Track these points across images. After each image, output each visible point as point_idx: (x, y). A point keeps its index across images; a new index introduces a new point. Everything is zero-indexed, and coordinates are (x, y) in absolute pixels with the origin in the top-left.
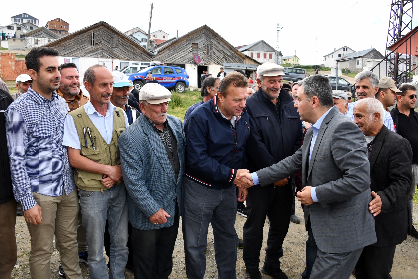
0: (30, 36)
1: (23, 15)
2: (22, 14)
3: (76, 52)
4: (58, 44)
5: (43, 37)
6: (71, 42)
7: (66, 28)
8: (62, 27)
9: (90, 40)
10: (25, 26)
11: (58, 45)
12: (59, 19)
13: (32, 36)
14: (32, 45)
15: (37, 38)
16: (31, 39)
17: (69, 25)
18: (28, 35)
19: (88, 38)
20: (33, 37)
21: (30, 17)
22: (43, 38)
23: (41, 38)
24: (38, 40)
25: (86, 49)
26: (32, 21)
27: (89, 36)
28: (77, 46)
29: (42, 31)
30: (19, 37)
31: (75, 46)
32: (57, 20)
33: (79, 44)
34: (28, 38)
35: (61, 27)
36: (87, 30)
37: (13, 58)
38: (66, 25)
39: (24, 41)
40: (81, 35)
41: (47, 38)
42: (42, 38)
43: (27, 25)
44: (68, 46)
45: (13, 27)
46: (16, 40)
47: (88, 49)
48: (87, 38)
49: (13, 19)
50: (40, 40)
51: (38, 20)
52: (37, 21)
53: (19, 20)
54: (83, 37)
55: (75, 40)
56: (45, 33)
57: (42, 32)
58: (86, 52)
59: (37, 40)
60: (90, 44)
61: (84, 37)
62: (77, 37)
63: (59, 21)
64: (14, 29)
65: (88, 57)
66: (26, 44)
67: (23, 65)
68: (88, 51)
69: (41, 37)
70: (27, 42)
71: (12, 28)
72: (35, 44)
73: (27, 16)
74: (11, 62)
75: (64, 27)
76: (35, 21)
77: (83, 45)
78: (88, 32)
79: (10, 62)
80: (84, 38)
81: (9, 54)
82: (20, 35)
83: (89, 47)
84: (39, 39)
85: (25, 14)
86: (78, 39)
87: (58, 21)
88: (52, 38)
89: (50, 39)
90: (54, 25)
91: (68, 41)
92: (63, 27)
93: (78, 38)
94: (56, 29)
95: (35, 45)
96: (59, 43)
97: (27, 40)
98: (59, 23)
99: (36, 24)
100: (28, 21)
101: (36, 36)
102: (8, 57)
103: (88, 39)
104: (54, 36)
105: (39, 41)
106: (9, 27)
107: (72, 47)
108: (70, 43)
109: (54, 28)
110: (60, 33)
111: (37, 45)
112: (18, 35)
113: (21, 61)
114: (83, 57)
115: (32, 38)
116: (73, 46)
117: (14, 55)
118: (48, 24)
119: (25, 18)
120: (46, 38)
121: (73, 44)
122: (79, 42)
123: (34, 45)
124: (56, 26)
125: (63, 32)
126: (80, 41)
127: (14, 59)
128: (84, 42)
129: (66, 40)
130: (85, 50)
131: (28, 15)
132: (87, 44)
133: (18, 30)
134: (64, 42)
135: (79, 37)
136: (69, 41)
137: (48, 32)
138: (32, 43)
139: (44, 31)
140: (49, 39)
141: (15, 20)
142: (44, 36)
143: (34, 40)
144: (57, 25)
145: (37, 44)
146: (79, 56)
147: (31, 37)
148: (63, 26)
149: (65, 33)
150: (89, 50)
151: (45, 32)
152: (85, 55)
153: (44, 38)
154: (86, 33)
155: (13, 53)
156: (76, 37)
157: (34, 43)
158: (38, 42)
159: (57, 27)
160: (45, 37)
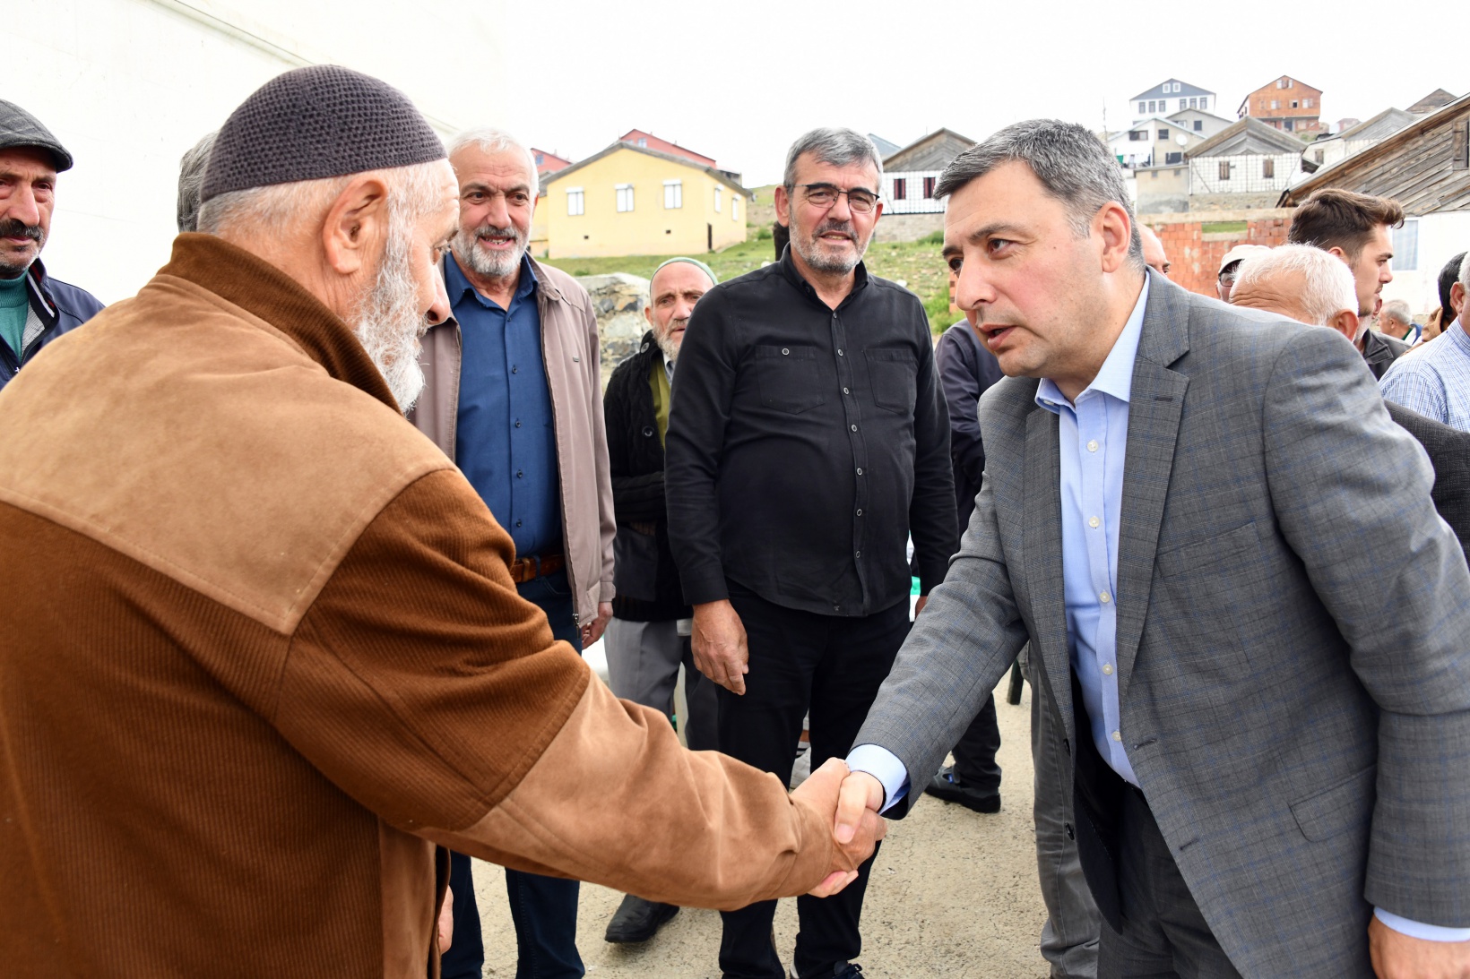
0: (1205, 154)
1: (1166, 87)
2: (1161, 85)
3: (1408, 197)
4: (1343, 176)
5: (1248, 152)
6: (1391, 165)
7: (1310, 107)
8: (1295, 105)
9: (1465, 148)
10: (1177, 122)
11: (1344, 178)
12: (1285, 79)
13: (1212, 152)
14: (1212, 184)
15: (1226, 159)
16: (1206, 164)
17: (1322, 96)
18: (1198, 153)
19: (1455, 140)
20: (1214, 156)
21: (1188, 89)
22: (1247, 155)
23: (1239, 157)
24: (1231, 164)
25: (1444, 183)
26: (1193, 101)
27: (1458, 135)
28: (1412, 175)
29: (1244, 133)
30: (1164, 160)
31: (1403, 178)
32: (1279, 85)
33: (1419, 166)
34: (1197, 161)
35: (1291, 105)
36: (1452, 113)
37: (1195, 237)
38: (1309, 97)
39: (1183, 172)
40: (1428, 135)
41: (1260, 154)
42: (1244, 157)
43: (1182, 117)
44: (1378, 180)
45: (1147, 131)
46: (1160, 173)
47: (1455, 182)
48: (1450, 142)
49: (1137, 103)
50: (1238, 165)
51: (1215, 94)
52: (1210, 98)
53: (1152, 104)
54: (1434, 143)
55: (1406, 154)
56: (1255, 137)
57: (1242, 137)
58: (1446, 193)
59: (1228, 164)
60: (1462, 164)
61: (1440, 139)
62: (1414, 143)
63: (1286, 87)
64: (1147, 139)
65: (1454, 210)
66: (1189, 182)
67: (1213, 257)
68: (1454, 189)
69: (1242, 154)
70: (1195, 176)
71: (1142, 135)
72: (1221, 178)
73: (1177, 88)
74: (1192, 249)
75: (1305, 105)
76: (1204, 101)
77: (1434, 171)
78: (1456, 119)
79: (1187, 251)
80: (1438, 145)
81: (1186, 225)
82: (1167, 155)
83: (1459, 176)
84: (1233, 159)
85: (1171, 81)
86: (1416, 149)
87: (1284, 88)
88: (1277, 151)
89: (1272, 156)
90: (1269, 103)
91: (1378, 162)
92: (1301, 105)
93: (1415, 146)
94: (1274, 115)
95: (1222, 182)
96: (1346, 172)
97: (1194, 169)
98: (1285, 93)
99: (1206, 107)
100: (1183, 102)
101: (1225, 152)
102: (1181, 234)
103: (1456, 146)
104: (1284, 143)
105: (1234, 167)
106: (1134, 135)
107: (1392, 182)
108: (1387, 167)
109: (1269, 113)
110: (1291, 129)
111: (1226, 182)
112: (1161, 157)
113: (1209, 243)
114: (1434, 211)
115: (1211, 159)
116: (1398, 176)
117: (1199, 226)
118: (1247, 104)
119: (1172, 95)
120: (1257, 154)
121: (1395, 170)
122: (1418, 160)
123: (1217, 183)
124: (1273, 106)
125: (1298, 122)
126: (1424, 156)
127: (1199, 238)
128: (1440, 158)
129: (1373, 161)
130: (1443, 189)
131: (1183, 84)
132: (1449, 166)
133: (1161, 138)
134: (1366, 166)
135: (1421, 142)
136: (1384, 162)
137: (1264, 134)
138: (1211, 176)
139: (1250, 131)
140: (1266, 157)
141: (1142, 108)
142: (1251, 148)
143: (1217, 167)
144: (1277, 103)
145: (1228, 178)
146: (1418, 210)
147: (1206, 159)
148: (1301, 101)
149: (1308, 126)
150: (1459, 187)
151: (1255, 133)
152: (1442, 206)
153: (1250, 157)
154: (1448, 125)
155: (1197, 223)
156: (1409, 146)
157: (1217, 176)
158: (1232, 171)
159: (1278, 109)
160: (1253, 153)
